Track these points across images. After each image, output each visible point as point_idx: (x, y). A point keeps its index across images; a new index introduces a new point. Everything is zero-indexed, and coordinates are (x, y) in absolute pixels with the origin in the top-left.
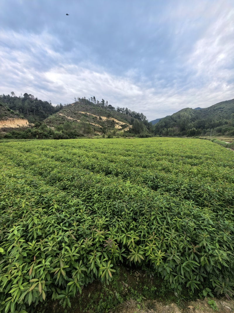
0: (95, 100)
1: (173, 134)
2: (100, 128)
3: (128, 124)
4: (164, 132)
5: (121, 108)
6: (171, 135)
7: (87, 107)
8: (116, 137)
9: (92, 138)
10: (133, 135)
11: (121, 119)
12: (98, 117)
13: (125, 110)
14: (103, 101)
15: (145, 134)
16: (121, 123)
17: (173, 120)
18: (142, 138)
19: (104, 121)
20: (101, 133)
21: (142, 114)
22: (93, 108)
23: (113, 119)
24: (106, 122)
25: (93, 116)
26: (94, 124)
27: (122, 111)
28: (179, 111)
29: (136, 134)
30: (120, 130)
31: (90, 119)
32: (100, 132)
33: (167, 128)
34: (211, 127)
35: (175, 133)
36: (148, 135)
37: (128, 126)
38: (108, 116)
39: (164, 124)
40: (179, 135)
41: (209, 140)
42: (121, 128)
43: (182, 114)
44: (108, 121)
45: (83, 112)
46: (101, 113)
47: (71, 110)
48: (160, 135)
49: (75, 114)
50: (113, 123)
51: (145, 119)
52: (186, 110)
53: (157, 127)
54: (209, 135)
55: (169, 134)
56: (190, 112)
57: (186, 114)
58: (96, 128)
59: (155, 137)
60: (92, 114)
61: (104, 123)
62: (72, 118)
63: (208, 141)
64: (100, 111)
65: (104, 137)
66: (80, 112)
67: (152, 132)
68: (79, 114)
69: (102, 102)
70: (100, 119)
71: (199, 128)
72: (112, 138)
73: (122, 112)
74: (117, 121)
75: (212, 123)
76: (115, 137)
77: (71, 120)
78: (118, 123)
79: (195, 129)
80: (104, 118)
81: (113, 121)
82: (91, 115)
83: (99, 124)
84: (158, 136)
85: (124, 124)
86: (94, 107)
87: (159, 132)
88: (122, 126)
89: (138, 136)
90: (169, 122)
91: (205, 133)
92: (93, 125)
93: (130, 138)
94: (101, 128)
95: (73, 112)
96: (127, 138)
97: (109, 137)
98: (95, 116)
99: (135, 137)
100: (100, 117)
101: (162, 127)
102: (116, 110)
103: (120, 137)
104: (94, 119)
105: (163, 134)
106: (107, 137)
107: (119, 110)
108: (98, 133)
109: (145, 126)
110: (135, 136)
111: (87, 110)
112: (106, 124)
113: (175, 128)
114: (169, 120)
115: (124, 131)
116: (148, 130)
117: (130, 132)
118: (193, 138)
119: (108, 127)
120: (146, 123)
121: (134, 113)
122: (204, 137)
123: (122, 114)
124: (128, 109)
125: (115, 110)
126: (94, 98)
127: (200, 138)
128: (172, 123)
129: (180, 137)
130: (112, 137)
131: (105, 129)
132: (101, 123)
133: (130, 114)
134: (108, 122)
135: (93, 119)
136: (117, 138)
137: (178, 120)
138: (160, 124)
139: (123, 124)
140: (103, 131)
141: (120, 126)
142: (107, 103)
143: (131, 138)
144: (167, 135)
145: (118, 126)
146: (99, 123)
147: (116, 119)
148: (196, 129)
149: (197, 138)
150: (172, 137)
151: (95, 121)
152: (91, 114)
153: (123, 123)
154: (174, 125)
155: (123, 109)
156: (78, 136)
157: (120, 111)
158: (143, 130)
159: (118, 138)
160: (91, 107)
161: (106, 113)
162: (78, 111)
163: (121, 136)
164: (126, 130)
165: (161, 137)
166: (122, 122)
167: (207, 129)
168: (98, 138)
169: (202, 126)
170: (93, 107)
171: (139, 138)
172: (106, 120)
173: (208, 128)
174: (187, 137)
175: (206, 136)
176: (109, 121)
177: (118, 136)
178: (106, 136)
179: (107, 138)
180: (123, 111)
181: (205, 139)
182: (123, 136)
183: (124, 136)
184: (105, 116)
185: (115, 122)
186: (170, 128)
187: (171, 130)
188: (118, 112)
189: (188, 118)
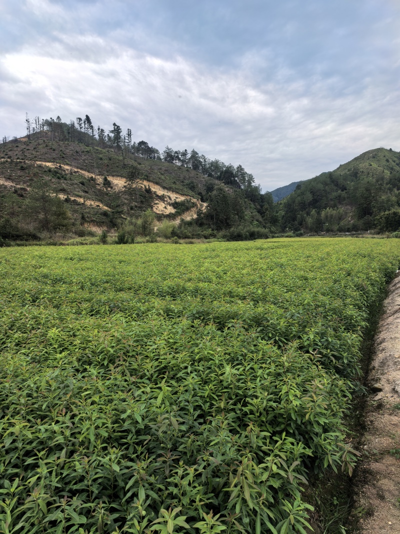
0: (92, 127)
1: (336, 227)
2: (101, 214)
3: (194, 200)
4: (309, 220)
5: (176, 152)
6: (332, 231)
7: (63, 148)
10: (210, 231)
11: (174, 186)
12: (100, 179)
13: (189, 156)
14: (117, 130)
15: (246, 230)
16: (174, 196)
17: (337, 185)
19: (120, 192)
20: (105, 228)
21: (240, 168)
22: (83, 152)
23: (147, 184)
24: (125, 192)
25: (82, 176)
26: (81, 200)
27: (179, 159)
28: (356, 159)
29: (219, 229)
30: (172, 216)
31: (72, 184)
33: (319, 209)
35: (342, 223)
36: (258, 232)
37: (194, 205)
38: (132, 176)
39: (309, 197)
40: (354, 230)
42: (173, 211)
43: (363, 166)
44: (130, 192)
45: (49, 164)
47: (10, 157)
48: (296, 230)
49: (22, 169)
50: (147, 198)
51: (250, 183)
52: (375, 155)
53: (289, 206)
55: (325, 228)
56: (387, 161)
57: (374, 165)
58: (89, 213)
59: (282, 236)
60: (81, 169)
61: (117, 196)
62: (13, 181)
64: (106, 162)
66: (39, 163)
67: (274, 221)
68: (36, 170)
69: (112, 132)
70: (107, 183)
72: (133, 242)
73: (179, 164)
74: (160, 192)
77: (6, 187)
78: (162, 198)
79: (399, 210)
80: (119, 183)
81: (148, 191)
82: (75, 172)
83: (100, 201)
84: (291, 233)
85: (181, 199)
86: (88, 149)
87: (296, 223)
88: (175, 205)
89: (224, 237)
90: (325, 191)
92: (79, 204)
94: (105, 214)
95: (17, 163)
96: (182, 241)
97: (121, 241)
98: (91, 175)
100: (105, 179)
101: (304, 206)
102: (162, 157)
103: (159, 239)
104: (87, 186)
105: (307, 228)
106: (116, 239)
107: (171, 156)
109: (252, 206)
110: (214, 236)
111: (63, 158)
112: (125, 199)
113: (342, 209)
114: (326, 184)
115: (182, 220)
116: (259, 217)
117: (201, 225)
119: (132, 209)
120: (253, 195)
121: (215, 165)
123: (179, 168)
124: (200, 155)
125: (159, 158)
126: (88, 118)
128: (334, 194)
130: (133, 240)
131: (116, 216)
132: (106, 198)
133: (205, 171)
134: (131, 194)
135: (83, 184)
137: (351, 185)
138: (299, 198)
139: (178, 200)
140: (111, 222)
141: (169, 207)
142: (129, 135)
144: (318, 229)
145: (164, 205)
146: (100, 196)
147: (157, 183)
150: (335, 235)
151: (86, 192)
152: (77, 168)
153: (178, 196)
154: (340, 200)
155: (184, 154)
157: (173, 159)
158: (241, 218)
159: (152, 242)
160: (78, 149)
161: (125, 166)
162: (35, 158)
164: (188, 219)
165: (300, 235)
166: (177, 193)
170: (83, 148)
171: (228, 240)
172: (125, 186)
174: (379, 233)
176: (134, 189)
178: (112, 237)
180: (183, 161)
184: (122, 176)
185: (155, 193)
186: (329, 211)
187: (332, 216)
188: (167, 164)
189: (383, 179)
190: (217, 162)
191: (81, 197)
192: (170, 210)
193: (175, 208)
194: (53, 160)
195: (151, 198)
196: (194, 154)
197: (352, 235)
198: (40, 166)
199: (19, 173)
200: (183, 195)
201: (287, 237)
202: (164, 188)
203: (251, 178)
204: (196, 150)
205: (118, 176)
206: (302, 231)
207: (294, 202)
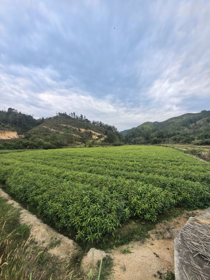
0: (75, 115)
1: (140, 143)
3: (103, 135)
4: (132, 141)
7: (67, 121)
8: (95, 146)
9: (76, 147)
10: (108, 144)
11: (97, 131)
12: (78, 129)
14: (82, 116)
15: (118, 143)
16: (98, 134)
17: (138, 131)
18: (116, 146)
20: (81, 143)
21: (113, 126)
23: (90, 130)
25: (73, 128)
29: (111, 143)
31: (71, 131)
32: (80, 141)
33: (135, 138)
34: (168, 137)
35: (141, 142)
36: (121, 144)
37: (103, 136)
38: (87, 128)
39: (131, 134)
40: (145, 144)
41: (170, 147)
42: (98, 138)
43: (144, 126)
44: (86, 133)
45: (64, 125)
46: (81, 126)
47: (53, 123)
48: (129, 143)
49: (57, 126)
50: (91, 134)
51: (116, 130)
52: (147, 123)
53: (126, 137)
55: (137, 143)
56: (150, 125)
57: (147, 126)
58: (76, 138)
59: (126, 145)
60: (73, 126)
61: (82, 134)
62: (55, 129)
64: (79, 124)
65: (85, 146)
66: (61, 125)
67: (123, 141)
68: (61, 127)
69: (80, 117)
70: (80, 130)
71: (160, 137)
72: (93, 147)
74: (94, 133)
75: (168, 134)
77: (53, 131)
78: (94, 134)
79: (156, 138)
80: (83, 130)
81: (91, 132)
82: (71, 127)
83: (78, 135)
84: (128, 144)
85: (100, 134)
86: (74, 121)
87: (128, 141)
88: (98, 136)
89: (112, 145)
90: (136, 133)
91: (164, 141)
95: (56, 125)
96: (104, 146)
97: (90, 146)
98: (75, 128)
99: (110, 146)
100: (79, 129)
101: (130, 137)
103: (99, 146)
108: (79, 143)
109: (117, 136)
110: (110, 145)
111: (67, 123)
112: (85, 134)
113: (141, 138)
114: (136, 131)
115: (100, 140)
116: (119, 139)
117: (106, 142)
118: (157, 146)
119: (87, 137)
120: (117, 133)
121: (106, 126)
123: (97, 126)
127: (162, 146)
128: (138, 134)
131: (84, 139)
132: (80, 134)
135: (74, 130)
137: (142, 131)
138: (129, 135)
139: (99, 135)
141: (96, 137)
142: (85, 117)
143: (107, 146)
144: (135, 143)
146: (78, 134)
147: (93, 130)
149: (160, 146)
150: (140, 145)
151: (75, 133)
153: (99, 134)
154: (140, 135)
155: (98, 122)
156: (64, 146)
157: (95, 124)
158: (115, 140)
159: (97, 147)
160: (71, 121)
161: (84, 126)
162: (60, 123)
164: (102, 140)
165: (130, 145)
166: (98, 133)
167: (165, 138)
168: (81, 147)
169: (161, 136)
170: (72, 121)
172: (84, 131)
173: (166, 138)
174: (152, 144)
175: (166, 144)
178: (87, 146)
181: (166, 147)
182: (101, 145)
184: (83, 128)
185: (92, 133)
186: (137, 138)
187: (138, 139)
188: (93, 125)
189: (150, 130)
190: (107, 125)
191: (74, 134)
192: (97, 138)
193: (98, 137)
194: (65, 124)
195: (92, 134)
196: (101, 122)
197: (145, 145)
198: (62, 126)
199: (56, 127)
200: (100, 133)
201: (127, 145)
202: (95, 132)
203: (116, 129)
204: (101, 121)
205: (82, 128)
206: (131, 144)
207: (127, 136)
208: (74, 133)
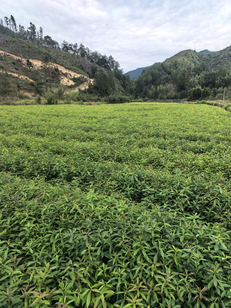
0: (15, 24)
1: (165, 97)
2: (30, 84)
3: (85, 77)
4: (150, 92)
5: (70, 45)
6: (163, 99)
8: (63, 102)
9: (15, 105)
10: (97, 97)
11: (72, 67)
12: (24, 61)
13: (78, 48)
14: (33, 27)
15: (117, 97)
16: (73, 74)
17: (165, 71)
18: (113, 103)
19: (38, 70)
20: (33, 94)
21: (111, 58)
22: (11, 41)
23: (55, 65)
24: (42, 70)
25: (12, 58)
26: (16, 75)
27: (72, 50)
28: (176, 55)
29: (102, 96)
30: (71, 87)
31: (7, 64)
32: (30, 91)
33: (156, 85)
34: (224, 84)
35: (168, 94)
36: (124, 98)
37: (86, 80)
38: (46, 59)
39: (150, 78)
40: (175, 99)
41: (221, 106)
42: (73, 83)
43: (179, 60)
44: (45, 70)
46: (31, 53)
48: (144, 97)
50: (56, 75)
51: (117, 68)
52: (186, 53)
53: (139, 83)
54: (220, 98)
55: (159, 97)
56: (193, 57)
57: (186, 60)
58: (21, 83)
59: (136, 101)
60: (11, 53)
61: (37, 73)
63: (220, 108)
64: (27, 49)
65: (39, 102)
67: (131, 92)
69: (29, 28)
70: (29, 64)
71: (207, 85)
72: (57, 104)
73: (72, 52)
74: (64, 71)
75: (226, 78)
76: (61, 102)
78: (65, 75)
79: (200, 87)
80: (37, 64)
81: (57, 70)
82: (8, 55)
83: (26, 75)
84: (141, 100)
85: (78, 76)
86: (14, 39)
87: (143, 93)
88: (74, 80)
89: (106, 101)
90: (159, 74)
91: (215, 94)
92: (14, 77)
93: (90, 104)
94: (32, 84)
96: (85, 103)
97: (50, 102)
98: (18, 58)
99: (100, 103)
100: (28, 61)
101: (147, 83)
102: (61, 47)
103: (72, 101)
104: (16, 64)
105: (149, 96)
106: (46, 101)
107: (66, 47)
108: (27, 94)
109: (118, 82)
110: (100, 100)
112: (42, 74)
113: (169, 86)
114: (159, 70)
115: (79, 90)
116: (122, 89)
117: (91, 93)
118: (198, 103)
119: (47, 81)
120: (119, 75)
121: (95, 55)
122: (214, 102)
123: (73, 55)
124: (85, 47)
125: (59, 48)
126: (12, 18)
127: (208, 104)
128: (164, 76)
129: (177, 102)
130: (57, 102)
131: (40, 86)
132: (30, 74)
133: (89, 58)
134: (46, 72)
135: (14, 63)
136: (65, 103)
137: (174, 71)
138: (145, 78)
139: (76, 77)
140: (36, 89)
141: (70, 81)
142: (41, 31)
143: (93, 103)
144: (155, 97)
145: (67, 80)
146: (26, 72)
147: (62, 65)
148: (202, 88)
149: (203, 103)
150: (165, 101)
151: (17, 69)
152: (9, 52)
153: (75, 74)
154: (167, 80)
155: (75, 46)
157: (68, 49)
158: (114, 89)
159: (68, 103)
160: (7, 39)
161: (40, 53)
163: (75, 101)
164: (83, 89)
165: (146, 101)
166: (75, 72)
167: (218, 88)
168: (26, 104)
169: (211, 83)
170: (11, 38)
171: (108, 103)
172: (41, 67)
173: (220, 87)
174: (188, 101)
175: (217, 99)
176: (48, 69)
177: (68, 100)
178: (44, 100)
179: (47, 104)
180: (74, 51)
181: (216, 105)
182: (78, 99)
183: (80, 99)
184: (38, 59)
185: (61, 71)
186: (161, 86)
187: (163, 89)
188: (64, 52)
189: (190, 68)
190: (96, 53)
191: (14, 72)
192: (71, 83)
193: (74, 82)
195: (59, 74)
196: (82, 46)
200: (78, 73)
201: (139, 101)
202: (66, 68)
203: (117, 64)
204: (83, 44)
205: (36, 59)
206: (147, 98)
207: (141, 80)
208: (14, 70)
